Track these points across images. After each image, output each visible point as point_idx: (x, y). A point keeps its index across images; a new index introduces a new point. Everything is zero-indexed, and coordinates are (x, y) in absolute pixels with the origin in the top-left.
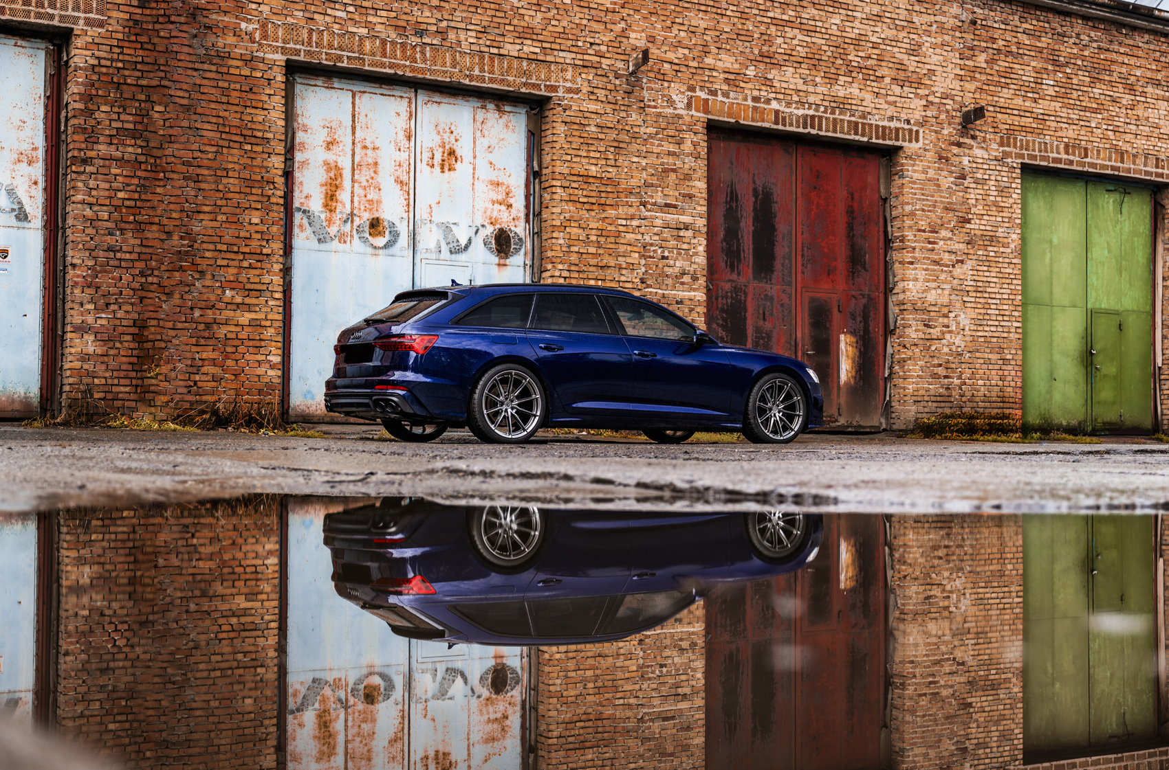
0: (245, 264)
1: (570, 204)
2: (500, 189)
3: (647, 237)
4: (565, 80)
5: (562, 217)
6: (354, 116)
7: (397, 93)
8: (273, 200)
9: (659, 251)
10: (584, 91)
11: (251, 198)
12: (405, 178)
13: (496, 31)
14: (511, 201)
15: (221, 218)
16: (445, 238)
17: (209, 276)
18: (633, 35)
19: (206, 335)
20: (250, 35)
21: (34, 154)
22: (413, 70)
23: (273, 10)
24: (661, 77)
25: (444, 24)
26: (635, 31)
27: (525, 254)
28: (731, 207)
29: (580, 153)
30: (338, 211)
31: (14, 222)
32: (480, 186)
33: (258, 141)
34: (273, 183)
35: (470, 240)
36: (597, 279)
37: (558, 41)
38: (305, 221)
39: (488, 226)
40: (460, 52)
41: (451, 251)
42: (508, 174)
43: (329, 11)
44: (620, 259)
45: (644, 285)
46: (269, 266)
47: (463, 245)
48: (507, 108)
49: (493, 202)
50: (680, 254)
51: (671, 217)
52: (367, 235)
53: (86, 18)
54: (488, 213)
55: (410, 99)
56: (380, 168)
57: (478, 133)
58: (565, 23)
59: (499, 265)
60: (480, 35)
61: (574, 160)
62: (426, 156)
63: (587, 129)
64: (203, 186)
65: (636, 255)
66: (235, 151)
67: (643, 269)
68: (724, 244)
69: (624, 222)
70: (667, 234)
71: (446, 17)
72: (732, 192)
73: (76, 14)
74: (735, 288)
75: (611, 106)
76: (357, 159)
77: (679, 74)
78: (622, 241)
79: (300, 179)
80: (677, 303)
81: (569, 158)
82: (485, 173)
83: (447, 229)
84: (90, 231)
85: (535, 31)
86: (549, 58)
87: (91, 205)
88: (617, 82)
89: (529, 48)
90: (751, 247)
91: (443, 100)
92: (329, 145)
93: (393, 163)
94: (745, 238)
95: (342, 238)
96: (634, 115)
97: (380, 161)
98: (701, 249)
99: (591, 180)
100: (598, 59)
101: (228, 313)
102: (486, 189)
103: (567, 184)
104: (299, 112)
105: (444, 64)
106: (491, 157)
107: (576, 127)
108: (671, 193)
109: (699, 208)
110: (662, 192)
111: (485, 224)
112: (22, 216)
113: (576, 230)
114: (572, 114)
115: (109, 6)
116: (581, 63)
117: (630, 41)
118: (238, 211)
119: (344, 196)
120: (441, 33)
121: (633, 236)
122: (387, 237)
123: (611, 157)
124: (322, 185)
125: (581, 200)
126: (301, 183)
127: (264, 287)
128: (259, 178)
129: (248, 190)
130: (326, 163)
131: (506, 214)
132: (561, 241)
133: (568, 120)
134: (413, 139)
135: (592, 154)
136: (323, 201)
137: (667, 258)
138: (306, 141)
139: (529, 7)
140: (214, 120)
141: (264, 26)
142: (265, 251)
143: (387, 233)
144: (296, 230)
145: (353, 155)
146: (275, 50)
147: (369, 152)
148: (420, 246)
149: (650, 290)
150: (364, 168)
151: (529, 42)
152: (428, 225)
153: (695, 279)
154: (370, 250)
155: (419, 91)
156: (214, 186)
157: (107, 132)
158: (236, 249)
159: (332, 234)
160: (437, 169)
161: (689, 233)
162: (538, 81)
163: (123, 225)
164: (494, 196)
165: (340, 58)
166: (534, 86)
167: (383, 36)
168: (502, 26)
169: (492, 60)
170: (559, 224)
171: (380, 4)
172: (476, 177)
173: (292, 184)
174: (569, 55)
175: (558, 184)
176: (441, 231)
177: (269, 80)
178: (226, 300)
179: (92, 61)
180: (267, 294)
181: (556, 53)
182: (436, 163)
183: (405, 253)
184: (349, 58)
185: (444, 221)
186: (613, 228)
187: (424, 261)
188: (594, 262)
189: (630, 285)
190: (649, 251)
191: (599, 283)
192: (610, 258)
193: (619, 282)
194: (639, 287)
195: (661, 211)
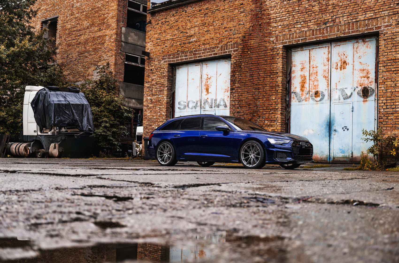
0: (271, 112)
1: (387, 72)
2: (364, 72)
4: (385, 22)
5: (383, 79)
6: (310, 58)
7: (324, 46)
8: (279, 91)
10: (394, 24)
11: (272, 92)
12: (327, 75)
13: (355, 13)
14: (369, 75)
15: (265, 99)
16: (342, 94)
17: (261, 117)
20: (273, 41)
21: (228, 89)
22: (323, 37)
23: (280, 32)
25: (335, 17)
27: (375, 95)
29: (392, 50)
30: (305, 91)
31: (224, 108)
32: (356, 72)
33: (275, 74)
34: (279, 86)
35: (352, 94)
37: (381, 8)
38: (295, 96)
39: (359, 87)
40: (340, 25)
41: (344, 99)
42: (368, 65)
43: (296, 26)
46: (277, 112)
47: (349, 96)
48: (367, 40)
49: (361, 77)
52: (314, 97)
53: (234, 50)
54: (359, 82)
55: (329, 47)
56: (318, 73)
57: (355, 52)
59: (364, 101)
60: (348, 17)
61: (389, 54)
62: (335, 66)
63: (395, 40)
64: (260, 90)
66: (268, 78)
71: (335, 15)
73: (231, 50)
76: (311, 72)
79: (293, 82)
81: (386, 54)
82: (358, 67)
83: (343, 90)
84: (234, 108)
85: (371, 7)
86: (377, 16)
87: (234, 101)
89: (370, 14)
91: (341, 44)
92: (302, 69)
93: (323, 71)
95: (306, 100)
97: (318, 71)
99: (397, 61)
102: (358, 73)
103: (386, 65)
104: (293, 61)
105: (334, 32)
106: (360, 60)
107: (390, 40)
112: (226, 106)
113: (390, 83)
114: (388, 35)
115: (239, 45)
116: (392, 13)
118: (269, 96)
119: (307, 85)
120: (334, 21)
122: (321, 97)
124: (300, 83)
125: (392, 70)
126: (293, 84)
127: (276, 119)
128: (274, 85)
129: (271, 89)
130: (301, 76)
131: (367, 81)
132: (383, 88)
133: (386, 38)
134: (330, 61)
135: (397, 50)
136: (300, 88)
138: (295, 70)
140: (263, 70)
141: (277, 37)
142: (276, 108)
143: (320, 95)
144: (292, 99)
145: (310, 71)
146: (280, 44)
148: (333, 98)
150: (313, 75)
151: (369, 12)
152: (336, 90)
154: (315, 102)
155: (332, 43)
156: (263, 90)
157: (238, 80)
158: (268, 108)
159: (303, 99)
160: (339, 69)
162: (373, 27)
163: (241, 105)
164: (362, 75)
165: (299, 40)
166: (370, 29)
167: (313, 28)
168: (357, 10)
169: (353, 24)
170: (382, 81)
171: (311, 18)
172: (354, 69)
173: (291, 84)
174: (386, 12)
175: (382, 65)
176: (340, 92)
177: (278, 54)
178: (265, 124)
179: (235, 61)
180: (277, 121)
181: (380, 13)
182: (338, 67)
183: (327, 102)
184: (301, 39)
185: (342, 88)
187: (334, 104)
188: (398, 95)
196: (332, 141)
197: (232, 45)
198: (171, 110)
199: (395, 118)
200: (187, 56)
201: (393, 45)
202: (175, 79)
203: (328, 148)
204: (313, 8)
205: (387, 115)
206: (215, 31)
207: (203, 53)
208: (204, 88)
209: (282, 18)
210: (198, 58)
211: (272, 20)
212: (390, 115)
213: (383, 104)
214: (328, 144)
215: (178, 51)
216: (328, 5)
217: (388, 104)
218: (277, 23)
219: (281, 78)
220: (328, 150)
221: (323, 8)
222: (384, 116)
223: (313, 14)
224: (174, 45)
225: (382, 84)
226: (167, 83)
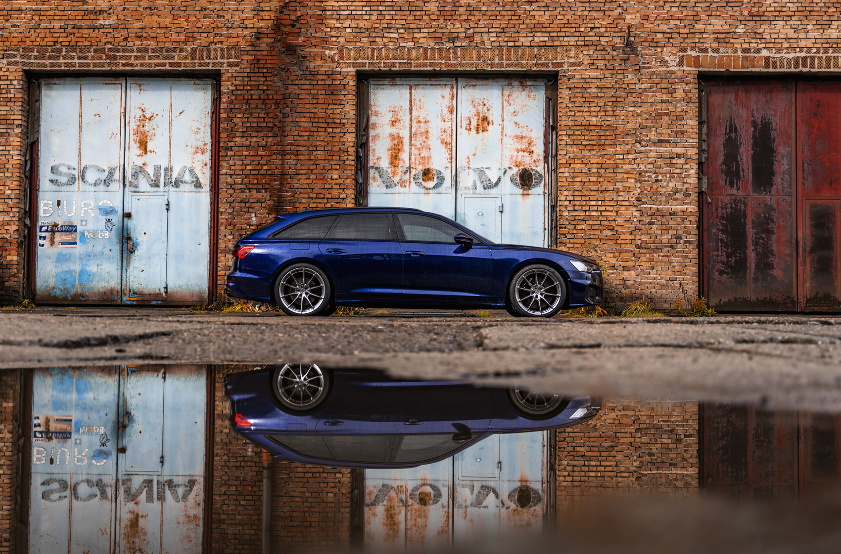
1: (574, 147)
2: (524, 141)
3: (642, 167)
4: (569, 57)
5: (567, 157)
6: (411, 102)
7: (442, 83)
8: (347, 163)
9: (653, 176)
10: (586, 62)
11: (332, 162)
12: (449, 140)
13: (513, 30)
14: (533, 148)
15: (312, 177)
16: (480, 178)
18: (628, 17)
20: (332, 58)
21: (205, 147)
22: (447, 65)
23: (347, 40)
24: (655, 45)
25: (472, 31)
26: (631, 13)
27: (545, 186)
28: (730, 138)
29: (582, 109)
30: (400, 166)
31: (193, 188)
32: (507, 140)
33: (337, 125)
34: (347, 151)
35: (499, 179)
36: (597, 200)
37: (563, 30)
38: (377, 175)
39: (514, 168)
40: (484, 49)
41: (485, 188)
42: (530, 130)
43: (386, 35)
44: (617, 184)
45: (640, 203)
47: (494, 183)
48: (529, 83)
49: (518, 151)
50: (673, 177)
51: (664, 150)
52: (421, 181)
53: (228, 62)
54: (514, 158)
55: (452, 85)
56: (430, 135)
57: (506, 103)
58: (569, 16)
59: (523, 195)
60: (499, 35)
61: (577, 114)
62: (465, 123)
63: (589, 90)
64: (301, 157)
65: (633, 180)
66: (322, 134)
67: (639, 191)
68: (724, 167)
69: (621, 157)
70: (660, 162)
71: (472, 26)
72: (731, 125)
73: (222, 61)
74: (735, 200)
75: (610, 71)
76: (413, 130)
77: (671, 40)
78: (620, 171)
79: (374, 147)
80: (670, 214)
81: (573, 113)
83: (481, 172)
84: (231, 191)
85: (544, 26)
86: (555, 43)
87: (231, 175)
88: (615, 53)
89: (539, 38)
90: (751, 167)
91: (478, 83)
92: (393, 123)
93: (440, 130)
94: (744, 160)
95: (403, 184)
96: (630, 76)
97: (430, 130)
98: (693, 172)
99: (592, 128)
100: (598, 38)
102: (512, 142)
103: (572, 133)
104: (372, 103)
105: (471, 59)
106: (516, 119)
107: (578, 90)
108: (664, 131)
109: (691, 141)
110: (656, 131)
111: (512, 166)
112: (198, 185)
113: (579, 166)
114: (576, 81)
115: (242, 53)
116: (583, 43)
117: (626, 21)
118: (323, 171)
119: (404, 156)
120: (470, 38)
121: (629, 166)
122: (436, 181)
123: (610, 109)
124: (388, 150)
125: (583, 143)
126: (374, 150)
128: (337, 149)
129: (330, 158)
131: (528, 158)
132: (567, 175)
133: (572, 86)
134: (455, 113)
135: (593, 109)
136: (389, 160)
137: (661, 181)
138: (378, 122)
139: (539, 9)
140: (308, 115)
141: (341, 51)
142: (342, 196)
143: (435, 178)
144: (371, 181)
145: (411, 128)
146: (349, 65)
147: (422, 125)
148: (461, 186)
149: (645, 206)
150: (419, 136)
151: (540, 34)
152: (467, 170)
153: (687, 194)
154: (423, 191)
155: (459, 79)
156: (307, 157)
157: (241, 130)
158: (322, 196)
159: (396, 182)
160: (474, 131)
161: (682, 161)
162: (547, 62)
163: (250, 186)
164: (519, 146)
165: (394, 65)
166: (543, 64)
167: (425, 45)
168: (517, 26)
169: (509, 51)
170: (565, 162)
171: (422, 24)
172: (504, 134)
173: (368, 151)
174: (573, 39)
175: (564, 133)
176: (477, 174)
177: (344, 85)
179: (232, 88)
181: (561, 39)
182: (472, 127)
183: (449, 191)
184: (400, 63)
185: (479, 167)
186: (611, 162)
187: (463, 196)
188: (595, 188)
189: (627, 203)
190: (644, 176)
191: (600, 203)
192: (609, 184)
193: (617, 201)
194: (635, 204)
195: (655, 146)
197: (222, 50)
198: (27, 185)
199: (589, 227)
200: (85, 58)
201: (584, 99)
202: (39, 109)
204: (426, 4)
205: (575, 223)
206: (173, 12)
207: (136, 58)
208: (132, 139)
209: (354, 13)
210: (121, 68)
211: (328, 13)
212: (579, 223)
213: (567, 203)
215: (55, 42)
216: (457, 4)
217: (577, 203)
218: (342, 21)
219: (354, 135)
221: (446, 9)
223: (424, 17)
224: (43, 25)
225: (566, 166)
226: (20, 117)
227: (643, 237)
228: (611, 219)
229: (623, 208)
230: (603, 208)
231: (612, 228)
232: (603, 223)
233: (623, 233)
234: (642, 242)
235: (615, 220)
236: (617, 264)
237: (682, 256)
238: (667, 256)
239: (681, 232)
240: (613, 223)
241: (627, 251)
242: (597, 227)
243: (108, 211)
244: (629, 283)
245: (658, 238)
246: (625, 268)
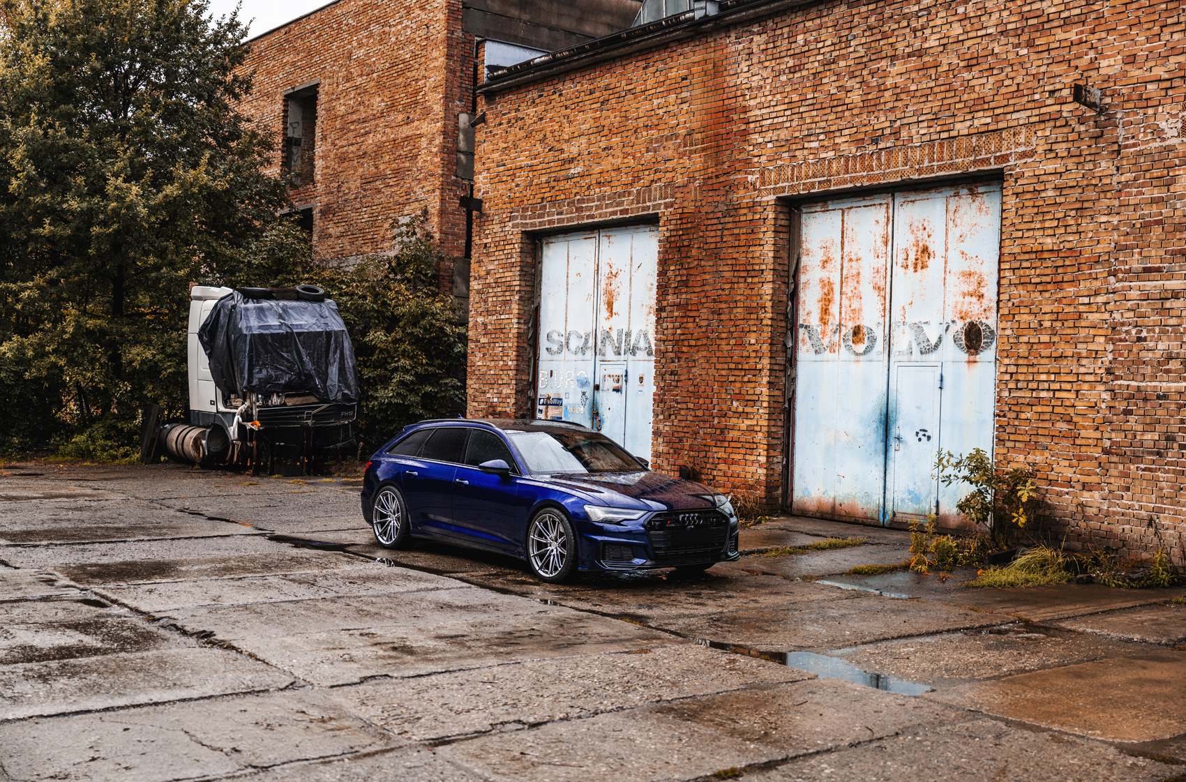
0: (746, 379)
1: (1020, 287)
2: (972, 279)
3: (1117, 316)
4: (1018, 145)
5: (1010, 304)
6: (843, 232)
7: (877, 202)
9: (1134, 332)
10: (1040, 150)
11: (750, 322)
12: (882, 284)
13: (947, 113)
14: (983, 290)
15: (732, 342)
16: (917, 338)
17: (724, 391)
18: (1104, 63)
19: (721, 438)
20: (753, 184)
22: (870, 178)
23: (769, 158)
24: (1144, 104)
25: (898, 123)
26: (1109, 57)
27: (996, 348)
29: (1033, 226)
30: (830, 323)
31: (645, 357)
32: (951, 279)
33: (756, 273)
34: (765, 307)
35: (940, 339)
36: (1048, 373)
37: (1011, 102)
38: (806, 336)
39: (958, 321)
40: (911, 147)
41: (922, 353)
42: (980, 262)
43: (806, 145)
44: (1079, 346)
45: (1111, 377)
46: (760, 379)
47: (933, 344)
48: (981, 190)
49: (964, 295)
50: (1166, 333)
51: (1152, 285)
52: (850, 343)
53: (665, 203)
54: (959, 307)
55: (888, 204)
56: (861, 277)
57: (951, 223)
58: (1019, 80)
59: (969, 362)
60: (930, 124)
61: (1026, 235)
62: (900, 259)
63: (1043, 195)
64: (723, 317)
65: (1102, 339)
66: (741, 285)
67: (1110, 357)
69: (1086, 300)
70: (1145, 308)
71: (898, 116)
73: (660, 202)
75: (1074, 160)
76: (845, 272)
77: (1170, 92)
78: (1083, 324)
79: (803, 298)
80: (1159, 397)
81: (1020, 234)
82: (957, 265)
83: (918, 328)
84: (663, 361)
85: (986, 100)
86: (1001, 125)
87: (664, 341)
88: (1083, 128)
89: (982, 120)
91: (918, 198)
92: (825, 263)
93: (872, 271)
95: (832, 348)
96: (1103, 164)
97: (861, 271)
99: (1046, 255)
100: (1057, 108)
101: (734, 421)
102: (957, 282)
103: (1017, 265)
104: (804, 239)
105: (897, 165)
106: (963, 247)
107: (1029, 196)
108: (1153, 253)
110: (1140, 253)
111: (956, 319)
112: (649, 352)
113: (1025, 317)
114: (1025, 182)
115: (676, 190)
116: (1037, 119)
117: (1102, 71)
118: (743, 334)
119: (834, 309)
120: (896, 134)
121: (1097, 316)
122: (866, 343)
123: (1072, 222)
124: (819, 301)
125: (1033, 281)
126: (804, 302)
127: (756, 398)
128: (755, 305)
129: (748, 316)
130: (822, 281)
131: (977, 306)
132: (1009, 332)
133: (1020, 190)
134: (890, 243)
135: (1047, 224)
136: (819, 315)
137: (1145, 339)
138: (809, 263)
139: (981, 75)
140: (730, 262)
141: (762, 174)
142: (758, 367)
143: (866, 339)
144: (800, 344)
145: (842, 269)
146: (769, 192)
148: (895, 349)
149: (1119, 382)
150: (850, 280)
151: (981, 114)
152: (902, 326)
154: (853, 357)
155: (896, 194)
156: (728, 317)
157: (673, 285)
158: (740, 367)
159: (825, 346)
160: (911, 268)
162: (988, 156)
163: (679, 355)
164: (965, 288)
165: (813, 185)
166: (983, 161)
167: (846, 153)
168: (952, 106)
169: (941, 145)
170: (1007, 312)
171: (843, 123)
172: (948, 270)
173: (798, 303)
174: (1023, 114)
175: (1007, 266)
176: (913, 331)
177: (765, 219)
178: (733, 409)
179: (667, 234)
180: (759, 403)
181: (1009, 116)
182: (910, 263)
183: (881, 357)
184: (820, 182)
185: (916, 321)
186: (1071, 309)
187: (897, 364)
188: (1046, 352)
189: (1091, 378)
190: (1120, 332)
191: (1052, 377)
192: (1068, 346)
193: (1078, 374)
194: (1104, 380)
195: (1138, 280)
196: (891, 464)
197: (661, 188)
198: (531, 354)
199: (1036, 417)
200: (561, 213)
201: (1036, 210)
202: (541, 271)
203: (882, 484)
204: (849, 95)
205: (1017, 409)
206: (624, 150)
207: (598, 207)
208: (603, 298)
209: (776, 121)
210: (586, 221)
211: (752, 126)
212: (1023, 408)
213: (1008, 377)
214: (882, 475)
215: (543, 198)
216: (883, 88)
217: (1021, 377)
218: (764, 134)
219: (771, 285)
220: (882, 491)
221: (870, 97)
222: (1010, 409)
223: (847, 113)
224: (535, 181)
225: (1007, 319)
226: (518, 283)
227: (1113, 435)
228: (1068, 403)
229: (1086, 386)
230: (1057, 386)
231: (1068, 418)
232: (1057, 410)
233: (1085, 428)
234: (1113, 443)
235: (1073, 406)
236: (1076, 477)
237: (1174, 472)
238: (1150, 470)
239: (1174, 428)
240: (1071, 411)
241: (1090, 458)
242: (1047, 417)
243: (583, 383)
244: (1091, 511)
245: (1138, 437)
246: (1086, 487)
